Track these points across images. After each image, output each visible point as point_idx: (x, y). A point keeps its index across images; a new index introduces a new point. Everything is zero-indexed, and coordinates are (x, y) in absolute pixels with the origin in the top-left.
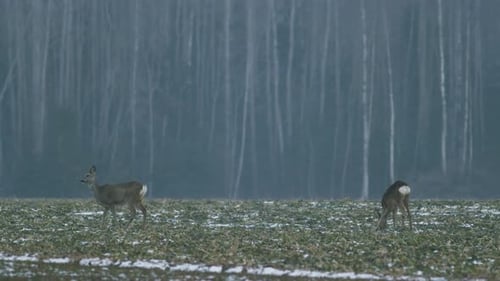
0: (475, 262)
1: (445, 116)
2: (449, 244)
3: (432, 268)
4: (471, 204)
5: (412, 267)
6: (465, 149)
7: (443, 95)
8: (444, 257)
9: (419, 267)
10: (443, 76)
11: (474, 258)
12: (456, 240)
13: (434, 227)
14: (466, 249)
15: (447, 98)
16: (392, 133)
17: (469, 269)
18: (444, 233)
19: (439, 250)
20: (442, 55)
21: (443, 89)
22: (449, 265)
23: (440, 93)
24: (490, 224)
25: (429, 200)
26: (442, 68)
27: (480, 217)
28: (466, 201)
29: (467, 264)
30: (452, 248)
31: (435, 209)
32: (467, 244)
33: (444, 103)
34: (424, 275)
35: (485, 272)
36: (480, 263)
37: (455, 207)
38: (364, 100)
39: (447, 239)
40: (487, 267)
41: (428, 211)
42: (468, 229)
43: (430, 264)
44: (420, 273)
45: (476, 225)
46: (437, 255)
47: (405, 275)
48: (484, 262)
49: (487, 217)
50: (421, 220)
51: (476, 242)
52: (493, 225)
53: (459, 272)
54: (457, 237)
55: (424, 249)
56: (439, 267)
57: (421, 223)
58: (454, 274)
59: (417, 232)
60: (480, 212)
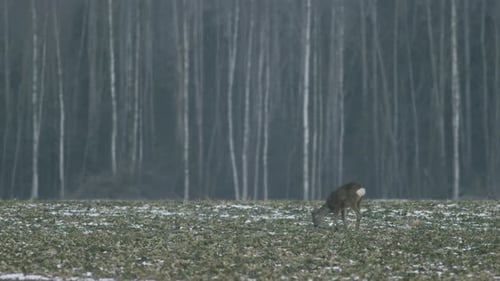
0: (144, 263)
1: (115, 118)
2: (118, 245)
3: (101, 269)
4: (140, 205)
5: (81, 268)
6: (135, 149)
7: (113, 95)
8: (114, 258)
9: (88, 268)
10: (113, 76)
11: (144, 259)
12: (125, 240)
13: (104, 228)
14: (136, 250)
15: (117, 98)
16: (62, 133)
17: (138, 270)
18: (114, 233)
19: (109, 251)
20: (112, 55)
21: (113, 89)
22: (119, 266)
23: (110, 93)
24: (160, 225)
25: (99, 201)
26: (112, 68)
27: (149, 218)
28: (136, 202)
29: (136, 265)
30: (121, 248)
31: (105, 210)
32: (136, 245)
33: (114, 103)
34: (93, 277)
35: (154, 272)
36: (149, 264)
37: (124, 208)
38: (34, 100)
39: (116, 241)
40: (156, 267)
41: (98, 212)
42: (139, 230)
43: (100, 265)
44: (89, 274)
45: (145, 226)
46: (107, 257)
47: (74, 276)
48: (153, 262)
49: (157, 218)
50: (90, 221)
51: (146, 243)
52: (163, 225)
53: (128, 273)
54: (126, 238)
55: (93, 249)
56: (108, 267)
57: (91, 224)
58: (124, 275)
59: (86, 233)
60: (149, 213)
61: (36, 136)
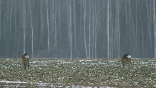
0: (58, 78)
1: (49, 33)
2: (50, 72)
3: (45, 80)
4: (57, 60)
5: (39, 80)
7: (48, 26)
8: (49, 77)
9: (41, 80)
10: (48, 20)
11: (58, 77)
12: (52, 71)
13: (46, 67)
14: (56, 74)
16: (32, 37)
17: (56, 80)
18: (49, 69)
19: (47, 74)
20: (48, 13)
21: (48, 24)
22: (50, 79)
23: (47, 25)
25: (44, 59)
26: (48, 17)
27: (60, 64)
28: (56, 59)
29: (56, 79)
30: (51, 73)
31: (46, 61)
32: (56, 73)
33: (48, 28)
34: (42, 82)
35: (61, 81)
36: (60, 78)
37: (52, 61)
39: (49, 71)
40: (62, 79)
41: (44, 62)
42: (56, 68)
43: (44, 79)
44: (41, 81)
45: (58, 66)
46: (47, 76)
47: (36, 82)
48: (61, 78)
49: (62, 64)
50: (41, 65)
51: (59, 72)
52: (64, 66)
53: (53, 81)
54: (53, 70)
55: (42, 74)
56: (47, 79)
57: (41, 66)
58: (52, 82)
59: (40, 69)
60: (60, 62)
61: (24, 38)
